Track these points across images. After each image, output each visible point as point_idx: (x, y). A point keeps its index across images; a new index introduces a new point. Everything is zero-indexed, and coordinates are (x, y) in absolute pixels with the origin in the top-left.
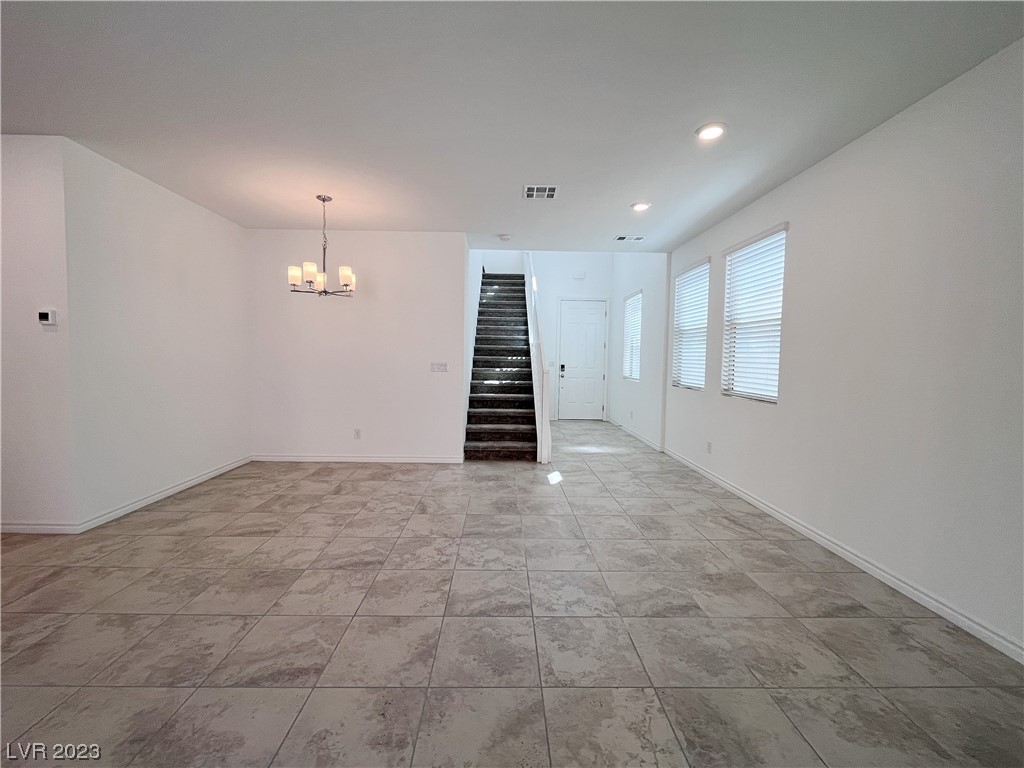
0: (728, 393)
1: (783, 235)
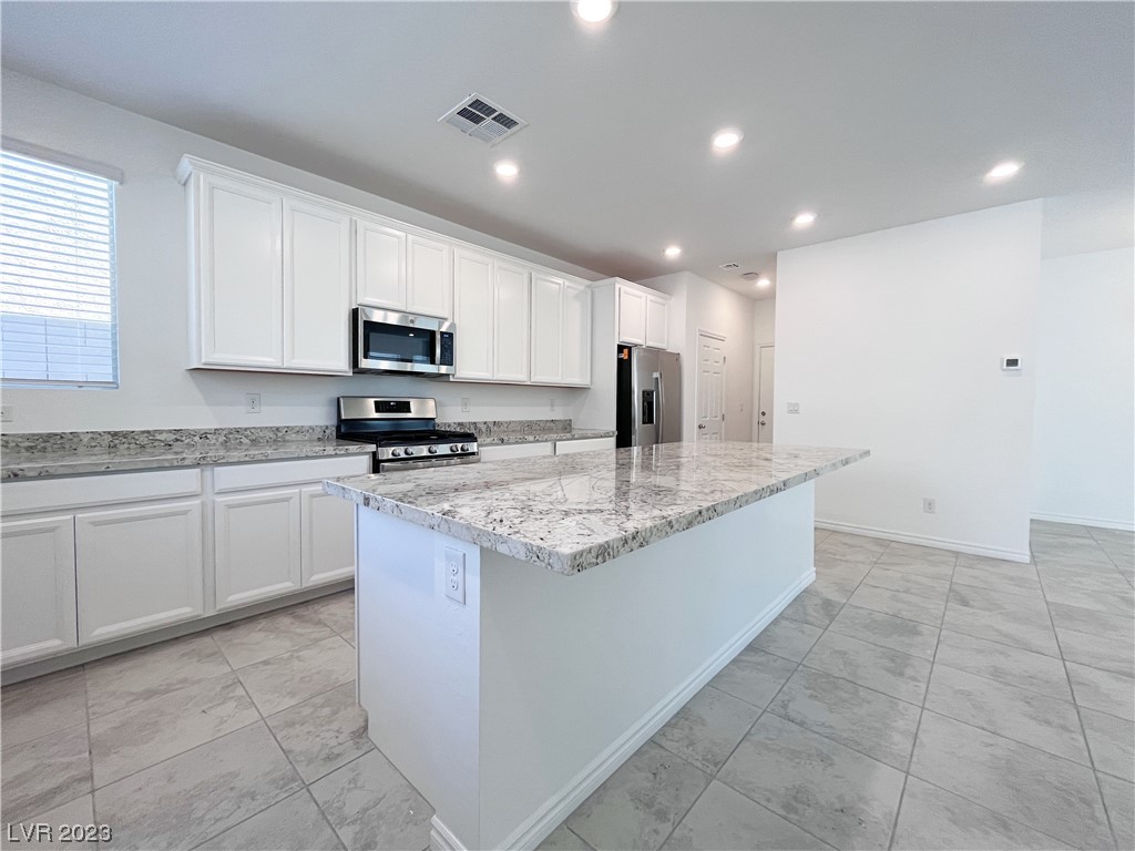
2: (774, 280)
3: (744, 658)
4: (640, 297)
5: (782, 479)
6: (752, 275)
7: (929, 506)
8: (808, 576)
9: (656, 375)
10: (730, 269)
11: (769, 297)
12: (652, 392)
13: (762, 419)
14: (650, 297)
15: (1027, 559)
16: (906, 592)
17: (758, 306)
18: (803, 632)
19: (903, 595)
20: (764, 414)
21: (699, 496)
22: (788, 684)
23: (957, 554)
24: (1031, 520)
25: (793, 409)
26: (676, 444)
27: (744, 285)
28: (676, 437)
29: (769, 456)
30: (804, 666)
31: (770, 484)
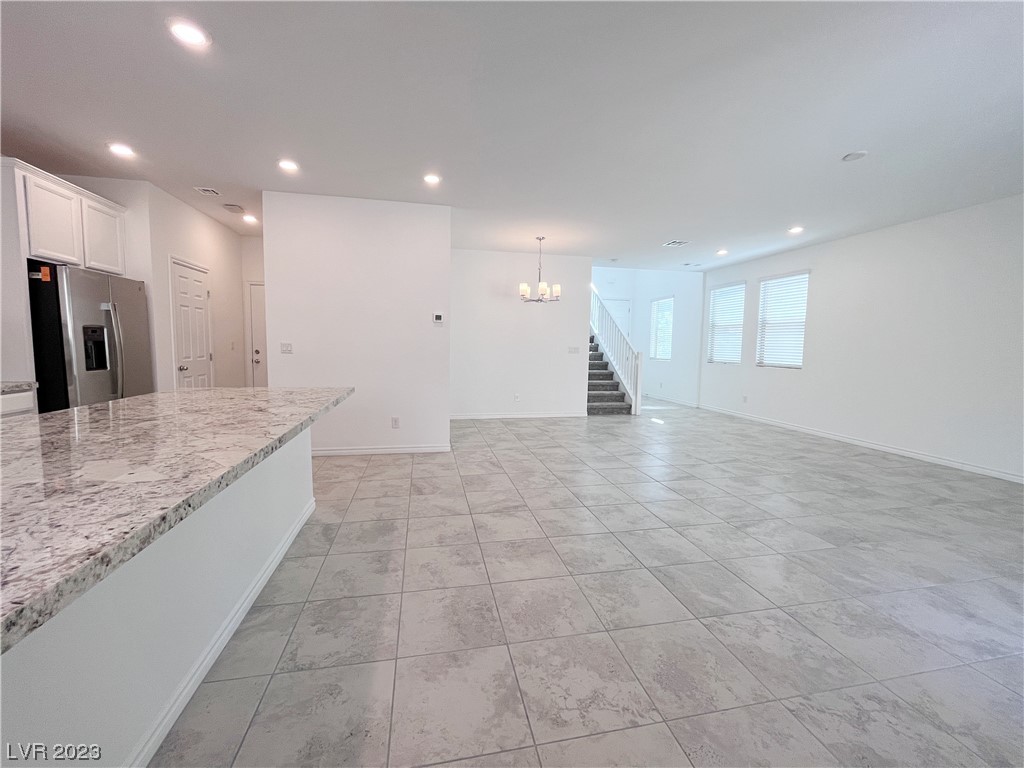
0: (761, 365)
1: (807, 276)
2: (260, 217)
3: (248, 625)
4: (69, 199)
5: (276, 437)
6: (236, 208)
7: (395, 422)
8: (308, 507)
9: (104, 307)
10: (208, 193)
11: (256, 235)
12: (102, 329)
13: (256, 357)
14: (86, 202)
15: (449, 449)
16: (385, 496)
17: (244, 242)
18: (307, 567)
19: (383, 500)
20: (257, 352)
21: (164, 489)
22: (295, 630)
23: (412, 455)
24: (451, 421)
25: (287, 350)
26: (147, 397)
27: (226, 215)
28: (147, 386)
29: (263, 405)
30: (310, 602)
31: (263, 447)
